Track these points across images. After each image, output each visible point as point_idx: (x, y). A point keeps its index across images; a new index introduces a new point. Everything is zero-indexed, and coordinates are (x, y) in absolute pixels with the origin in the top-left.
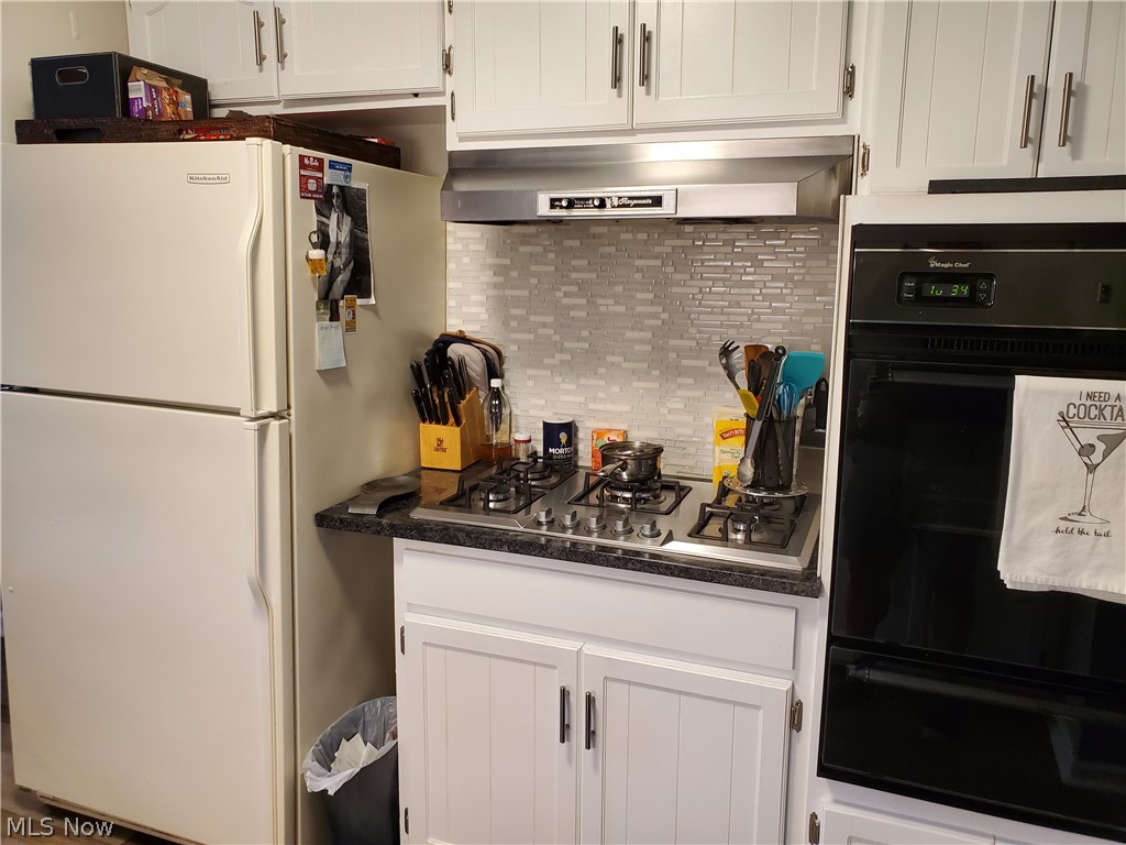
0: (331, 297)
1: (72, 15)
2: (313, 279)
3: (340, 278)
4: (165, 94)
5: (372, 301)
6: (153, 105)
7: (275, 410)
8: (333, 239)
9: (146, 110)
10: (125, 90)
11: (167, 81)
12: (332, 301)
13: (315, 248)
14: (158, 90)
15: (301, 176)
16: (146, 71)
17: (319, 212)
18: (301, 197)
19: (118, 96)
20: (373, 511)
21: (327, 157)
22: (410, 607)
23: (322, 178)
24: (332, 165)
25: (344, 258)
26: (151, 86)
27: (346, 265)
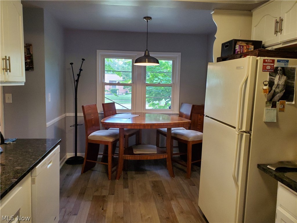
0: (273, 100)
1: (239, 31)
2: (265, 95)
3: (278, 95)
4: (245, 47)
5: (294, 103)
6: (241, 50)
7: (245, 130)
8: (276, 83)
9: (238, 52)
10: (235, 47)
11: (246, 44)
12: (273, 102)
13: (265, 86)
14: (243, 46)
15: (263, 65)
16: (241, 42)
17: (270, 75)
18: (263, 71)
19: (233, 49)
20: (274, 169)
21: (276, 59)
22: (281, 206)
23: (274, 65)
24: (278, 61)
25: (280, 89)
26: (241, 46)
27: (281, 91)
